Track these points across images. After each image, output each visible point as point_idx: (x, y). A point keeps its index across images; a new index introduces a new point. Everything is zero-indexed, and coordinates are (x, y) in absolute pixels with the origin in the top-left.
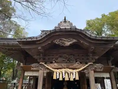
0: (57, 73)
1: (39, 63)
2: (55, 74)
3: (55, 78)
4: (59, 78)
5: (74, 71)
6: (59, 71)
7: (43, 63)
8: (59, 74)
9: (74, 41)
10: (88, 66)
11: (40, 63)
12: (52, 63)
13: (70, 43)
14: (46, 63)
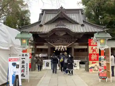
1: (47, 42)
3: (56, 50)
4: (58, 49)
5: (65, 47)
9: (65, 33)
12: (54, 42)
13: (63, 34)
14: (51, 43)
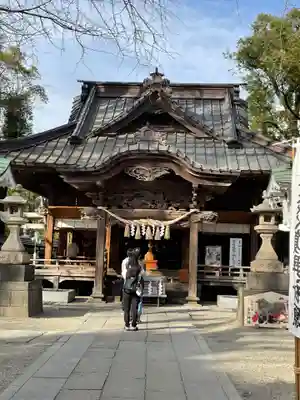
0: (130, 227)
1: (95, 206)
2: (127, 228)
3: (126, 234)
5: (163, 224)
6: (133, 223)
7: (104, 209)
8: (136, 229)
10: (189, 216)
11: (99, 208)
12: (120, 207)
13: (156, 176)
14: (109, 208)
